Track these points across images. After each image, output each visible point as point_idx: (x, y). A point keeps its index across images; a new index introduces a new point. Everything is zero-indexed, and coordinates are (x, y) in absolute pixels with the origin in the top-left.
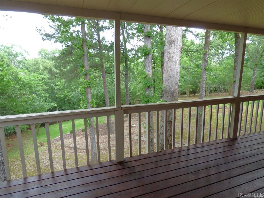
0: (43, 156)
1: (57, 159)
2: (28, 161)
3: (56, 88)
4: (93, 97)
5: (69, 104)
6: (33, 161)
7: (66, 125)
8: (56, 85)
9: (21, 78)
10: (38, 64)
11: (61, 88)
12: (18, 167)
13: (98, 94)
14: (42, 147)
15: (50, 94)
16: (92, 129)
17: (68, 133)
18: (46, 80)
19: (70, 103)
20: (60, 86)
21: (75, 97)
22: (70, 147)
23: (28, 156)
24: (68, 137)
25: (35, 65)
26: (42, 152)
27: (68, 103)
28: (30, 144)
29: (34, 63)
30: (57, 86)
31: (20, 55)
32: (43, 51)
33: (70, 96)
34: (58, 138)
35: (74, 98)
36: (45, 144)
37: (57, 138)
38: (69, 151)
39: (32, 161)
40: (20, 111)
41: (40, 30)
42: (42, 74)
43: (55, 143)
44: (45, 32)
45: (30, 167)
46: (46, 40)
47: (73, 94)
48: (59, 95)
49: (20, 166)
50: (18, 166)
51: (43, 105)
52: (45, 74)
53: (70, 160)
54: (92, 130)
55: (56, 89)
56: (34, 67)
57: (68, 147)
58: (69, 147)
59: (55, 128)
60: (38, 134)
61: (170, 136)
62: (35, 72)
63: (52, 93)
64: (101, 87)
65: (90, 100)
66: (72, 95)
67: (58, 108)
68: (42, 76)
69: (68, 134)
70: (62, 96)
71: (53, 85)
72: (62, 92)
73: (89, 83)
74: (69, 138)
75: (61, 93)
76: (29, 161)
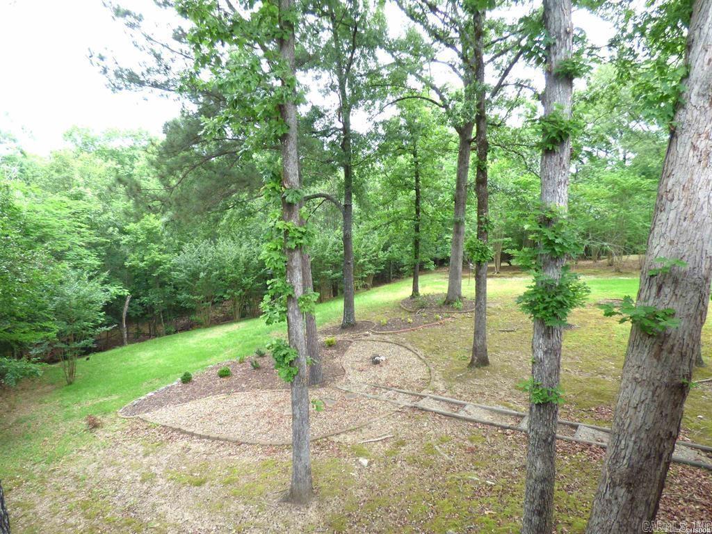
0: (109, 470)
1: (161, 481)
2: (59, 489)
3: (125, 239)
4: (236, 268)
5: (160, 287)
6: (77, 487)
7: (157, 352)
8: (123, 232)
9: (18, 210)
10: (68, 166)
11: (139, 241)
12: (25, 516)
13: (250, 260)
14: (98, 430)
15: (104, 256)
16: (300, 388)
17: (174, 381)
18: (92, 217)
19: (163, 285)
20: (136, 234)
21: (183, 267)
22: (196, 435)
23: (54, 470)
24: (178, 395)
25: (58, 171)
26: (102, 452)
27: (158, 286)
28: (53, 421)
29: (55, 164)
30: (126, 233)
31: (7, 139)
32: (78, 130)
33: (169, 266)
34: (145, 400)
35: (181, 271)
36: (105, 420)
37: (142, 398)
38: (193, 446)
39: (71, 489)
40: (20, 314)
41: (102, 58)
42: (81, 198)
43: (141, 416)
44: (117, 63)
45: (71, 515)
46: (120, 89)
47: (175, 259)
48: (133, 260)
49: (31, 511)
50: (26, 511)
51: (91, 293)
52: (90, 198)
53: (207, 484)
54: (300, 391)
55: (123, 242)
56: (56, 175)
57: (189, 433)
58: (192, 434)
59: (122, 361)
60: (70, 383)
61: (668, 439)
62: (55, 190)
63: (108, 254)
64: (257, 238)
65: (299, 293)
66: (174, 261)
67: (128, 301)
68: (81, 205)
69: (175, 383)
70: (142, 265)
71: (113, 231)
72: (143, 252)
73: (299, 235)
74: (181, 401)
75: (140, 256)
76: (62, 490)
